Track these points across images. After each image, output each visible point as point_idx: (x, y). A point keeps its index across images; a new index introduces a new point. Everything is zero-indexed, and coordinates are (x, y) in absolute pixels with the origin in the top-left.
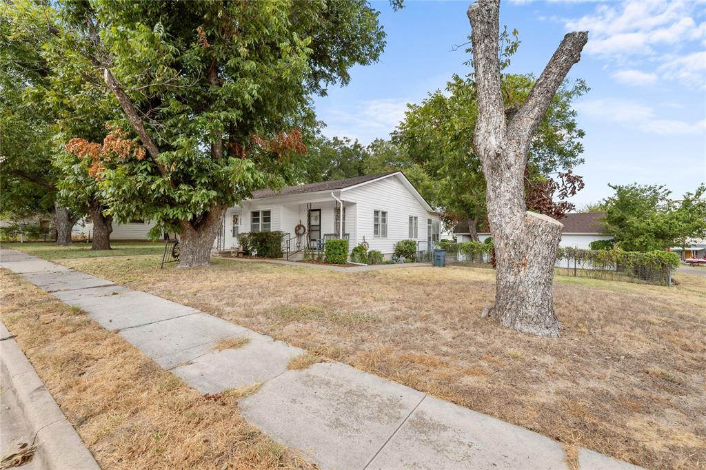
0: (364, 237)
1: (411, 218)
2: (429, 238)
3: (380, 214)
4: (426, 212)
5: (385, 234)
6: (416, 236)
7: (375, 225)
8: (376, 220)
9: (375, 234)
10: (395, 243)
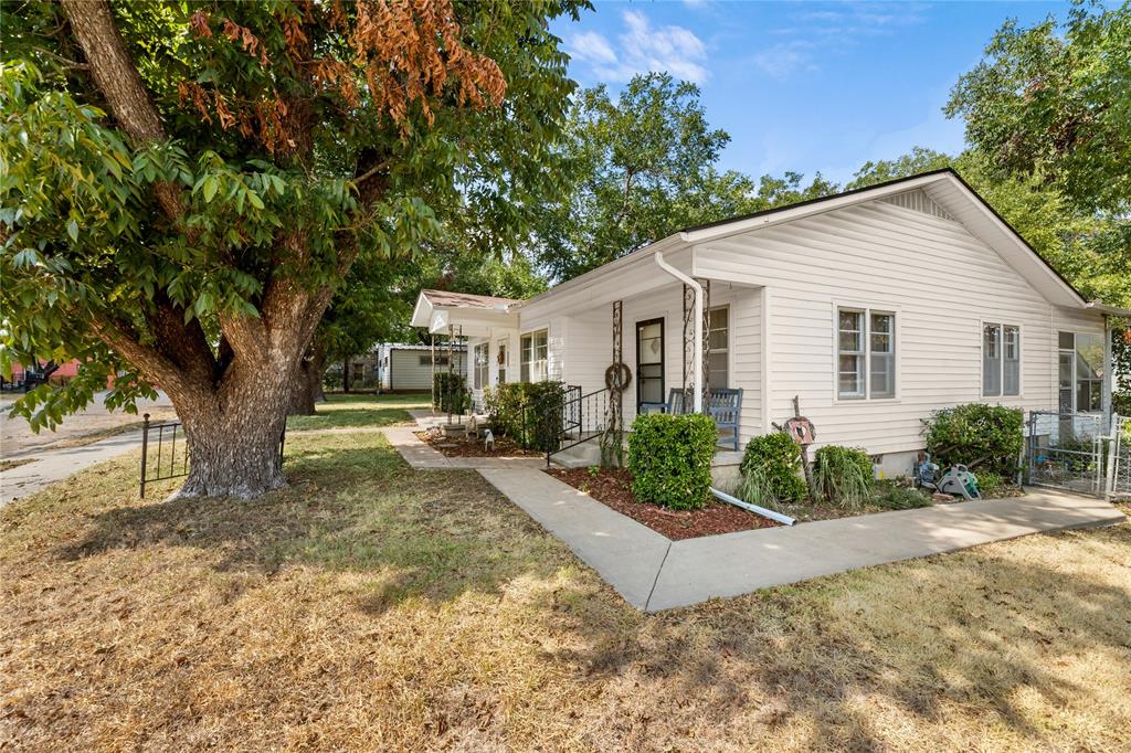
0: (795, 401)
1: (991, 332)
2: (1065, 396)
3: (866, 324)
4: (1052, 310)
5: (884, 385)
6: (1013, 389)
7: (843, 359)
8: (849, 340)
9: (842, 388)
10: (927, 416)
